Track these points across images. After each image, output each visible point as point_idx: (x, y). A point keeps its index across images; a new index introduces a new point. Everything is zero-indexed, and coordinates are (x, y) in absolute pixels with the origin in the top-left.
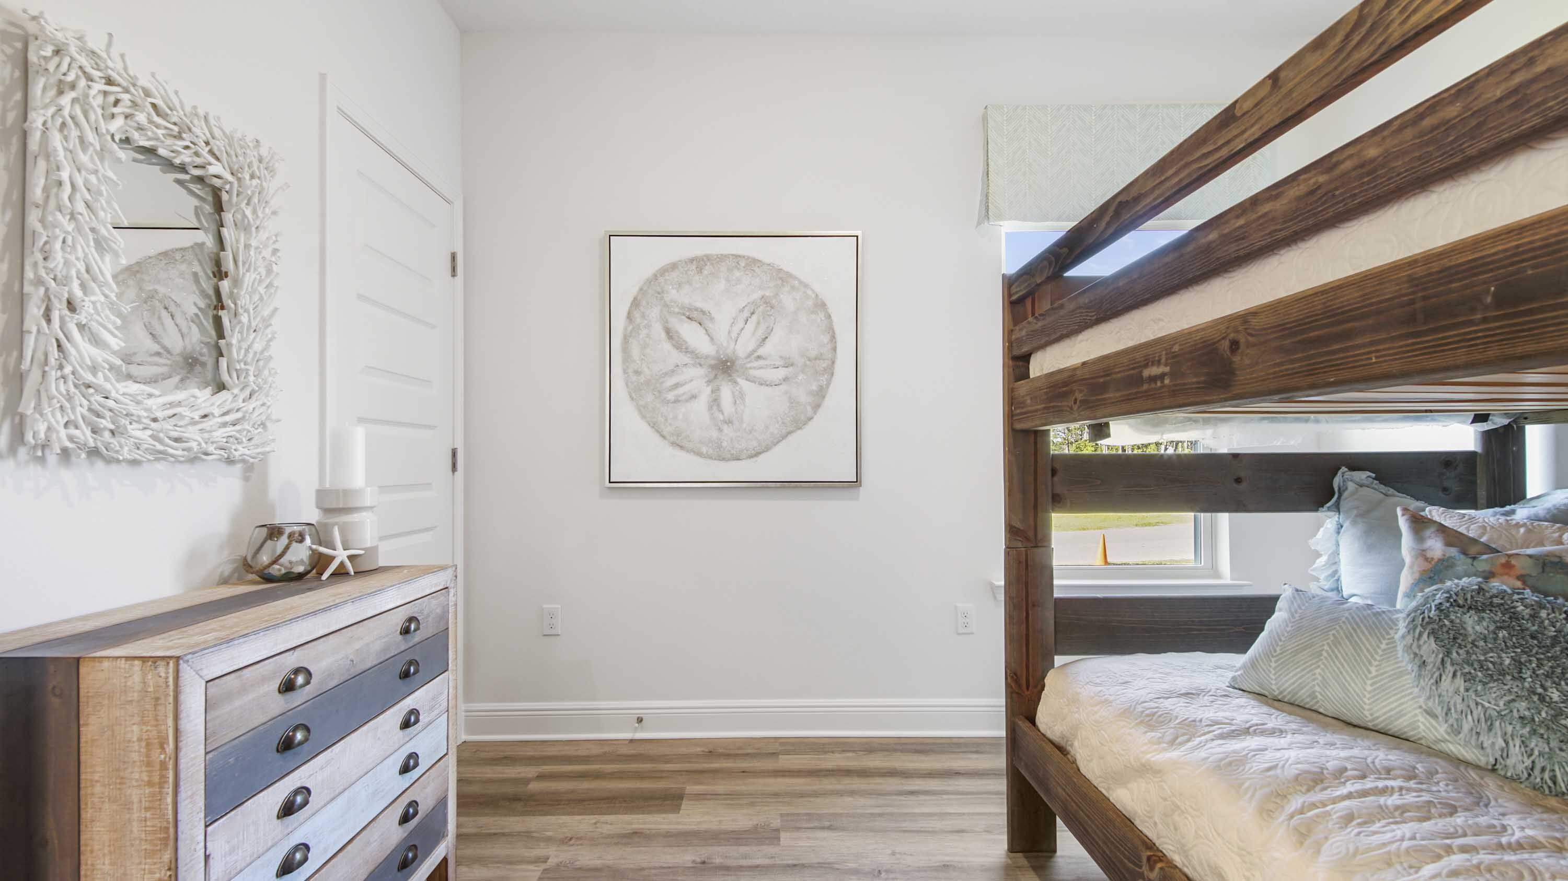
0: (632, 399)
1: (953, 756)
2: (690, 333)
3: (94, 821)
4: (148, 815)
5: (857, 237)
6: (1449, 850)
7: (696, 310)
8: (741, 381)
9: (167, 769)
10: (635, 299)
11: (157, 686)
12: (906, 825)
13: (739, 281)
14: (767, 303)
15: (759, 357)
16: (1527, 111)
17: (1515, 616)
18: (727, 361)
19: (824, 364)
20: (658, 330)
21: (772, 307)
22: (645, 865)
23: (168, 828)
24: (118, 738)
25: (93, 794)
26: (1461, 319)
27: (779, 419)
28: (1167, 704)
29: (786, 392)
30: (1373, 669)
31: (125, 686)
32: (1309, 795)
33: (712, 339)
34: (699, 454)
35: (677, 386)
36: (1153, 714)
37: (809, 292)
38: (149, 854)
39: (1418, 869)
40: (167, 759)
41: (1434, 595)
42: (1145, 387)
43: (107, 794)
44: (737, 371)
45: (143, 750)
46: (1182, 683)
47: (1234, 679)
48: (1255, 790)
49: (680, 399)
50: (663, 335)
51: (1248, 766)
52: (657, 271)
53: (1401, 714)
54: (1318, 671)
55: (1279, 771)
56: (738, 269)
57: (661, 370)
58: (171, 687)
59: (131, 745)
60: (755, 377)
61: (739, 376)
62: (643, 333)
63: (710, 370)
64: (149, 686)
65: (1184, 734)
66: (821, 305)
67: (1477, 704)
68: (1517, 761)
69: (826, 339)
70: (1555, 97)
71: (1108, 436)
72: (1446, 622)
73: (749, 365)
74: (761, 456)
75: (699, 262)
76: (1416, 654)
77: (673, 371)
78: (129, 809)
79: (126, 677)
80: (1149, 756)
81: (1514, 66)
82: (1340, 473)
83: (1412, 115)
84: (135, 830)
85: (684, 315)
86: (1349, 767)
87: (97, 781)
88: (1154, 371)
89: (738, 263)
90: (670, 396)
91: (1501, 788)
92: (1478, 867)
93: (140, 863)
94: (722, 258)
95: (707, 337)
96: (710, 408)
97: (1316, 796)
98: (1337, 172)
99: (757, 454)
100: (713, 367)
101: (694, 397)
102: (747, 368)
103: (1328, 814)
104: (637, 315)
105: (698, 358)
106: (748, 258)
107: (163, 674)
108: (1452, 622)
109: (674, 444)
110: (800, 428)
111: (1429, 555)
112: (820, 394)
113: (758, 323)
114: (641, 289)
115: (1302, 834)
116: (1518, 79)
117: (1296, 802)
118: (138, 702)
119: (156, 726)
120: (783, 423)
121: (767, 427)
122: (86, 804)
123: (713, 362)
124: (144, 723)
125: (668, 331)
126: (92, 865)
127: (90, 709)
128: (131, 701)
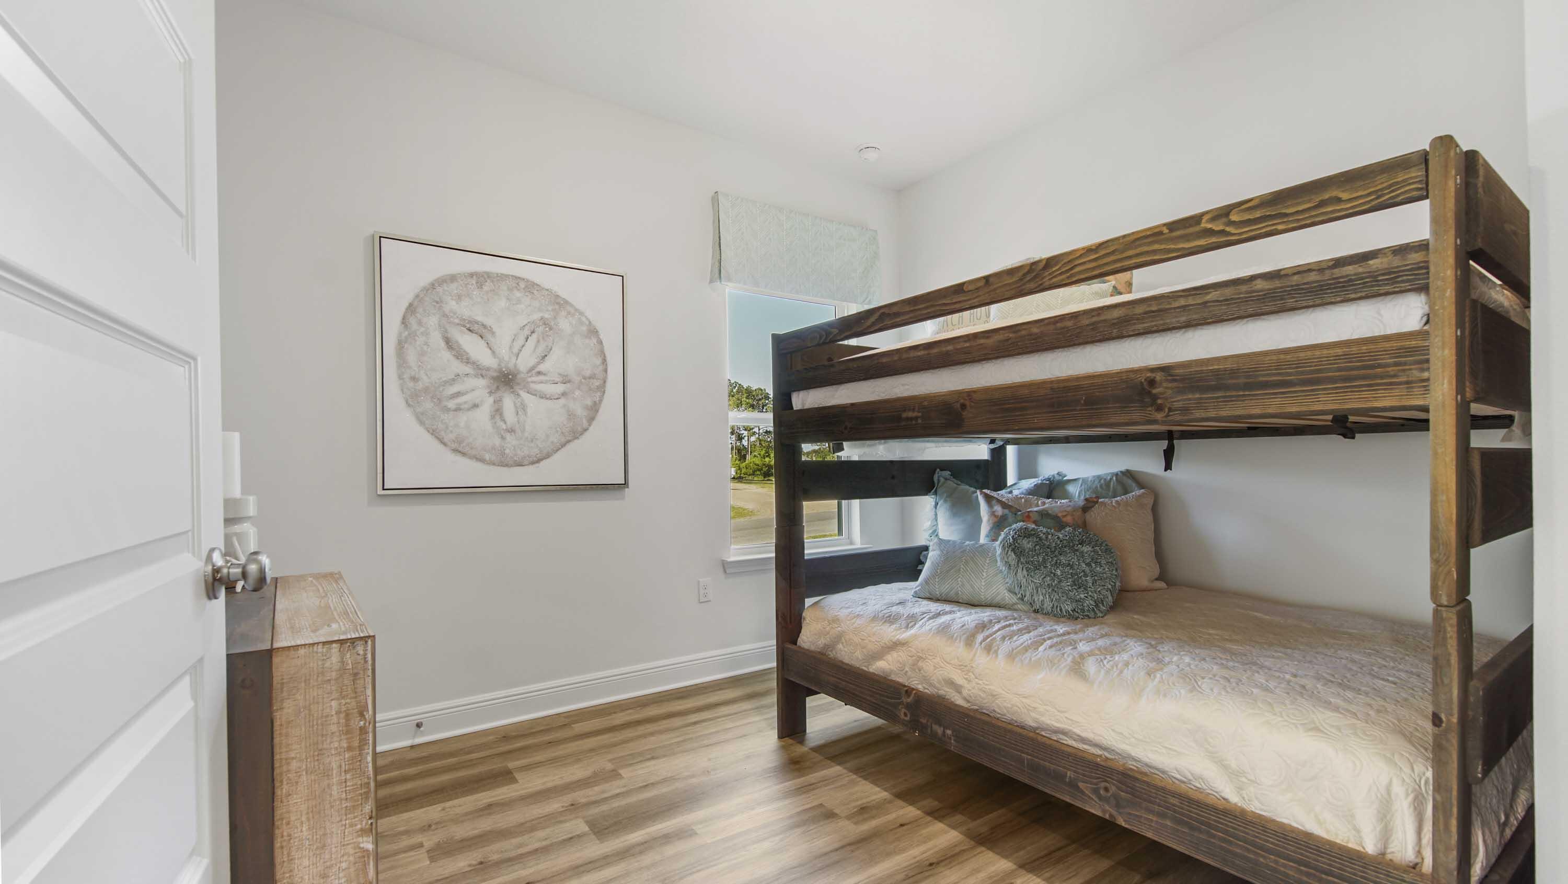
0: (409, 405)
1: (706, 695)
2: (470, 344)
3: (290, 795)
4: (348, 776)
5: (623, 277)
6: (1045, 640)
7: (477, 323)
8: (523, 394)
9: (367, 733)
10: (411, 305)
11: (355, 663)
12: (706, 742)
13: (519, 301)
14: (545, 324)
15: (539, 373)
16: (1097, 333)
17: (1041, 539)
18: (508, 374)
19: (597, 383)
20: (436, 339)
21: (551, 329)
22: (522, 821)
23: (369, 783)
24: (315, 715)
25: (289, 771)
26: (1071, 408)
27: (558, 429)
28: (894, 609)
29: (564, 406)
30: (984, 574)
31: (323, 668)
32: (984, 632)
33: (493, 352)
34: (481, 460)
35: (458, 394)
36: (890, 616)
37: (584, 319)
38: (348, 811)
39: (1038, 649)
40: (367, 724)
41: (1009, 532)
42: (903, 423)
43: (304, 767)
44: (518, 384)
45: (343, 721)
46: (896, 598)
47: (915, 592)
48: (960, 637)
49: (462, 407)
50: (442, 344)
51: (952, 628)
52: (435, 280)
53: (998, 594)
54: (959, 579)
55: (967, 626)
56: (518, 290)
57: (441, 378)
58: (370, 662)
59: (329, 718)
60: (536, 391)
61: (521, 389)
62: (420, 340)
63: (492, 381)
64: (347, 664)
65: (911, 622)
66: (593, 332)
67: (1032, 581)
68: (1048, 605)
69: (598, 361)
70: (1107, 331)
71: (843, 449)
72: (1016, 544)
73: (530, 380)
74: (543, 463)
75: (481, 278)
76: (1006, 562)
77: (453, 380)
78: (328, 775)
79: (323, 660)
80: (897, 637)
81: (1093, 314)
82: (937, 472)
83: (1053, 320)
84: (335, 793)
85: (464, 326)
86: (992, 618)
87: (293, 758)
88: (910, 414)
89: (518, 284)
90: (451, 404)
91: (1044, 618)
92: (1057, 642)
93: (341, 821)
94: (502, 277)
95: (488, 350)
96: (493, 417)
97: (987, 633)
98: (1019, 334)
99: (538, 461)
100: (495, 379)
101: (476, 406)
102: (528, 382)
103: (995, 638)
104: (412, 321)
105: (480, 369)
106: (528, 281)
107: (361, 652)
108: (1019, 544)
109: (456, 451)
110: (577, 438)
111: (996, 514)
112: (594, 410)
113: (538, 341)
114: (417, 296)
115: (988, 649)
116: (1095, 319)
117: (980, 637)
118: (336, 679)
119: (356, 697)
120: (562, 433)
121: (547, 436)
122: (281, 782)
123: (495, 374)
124: (343, 698)
125: (448, 341)
126: (289, 835)
127: (285, 694)
128: (329, 680)
